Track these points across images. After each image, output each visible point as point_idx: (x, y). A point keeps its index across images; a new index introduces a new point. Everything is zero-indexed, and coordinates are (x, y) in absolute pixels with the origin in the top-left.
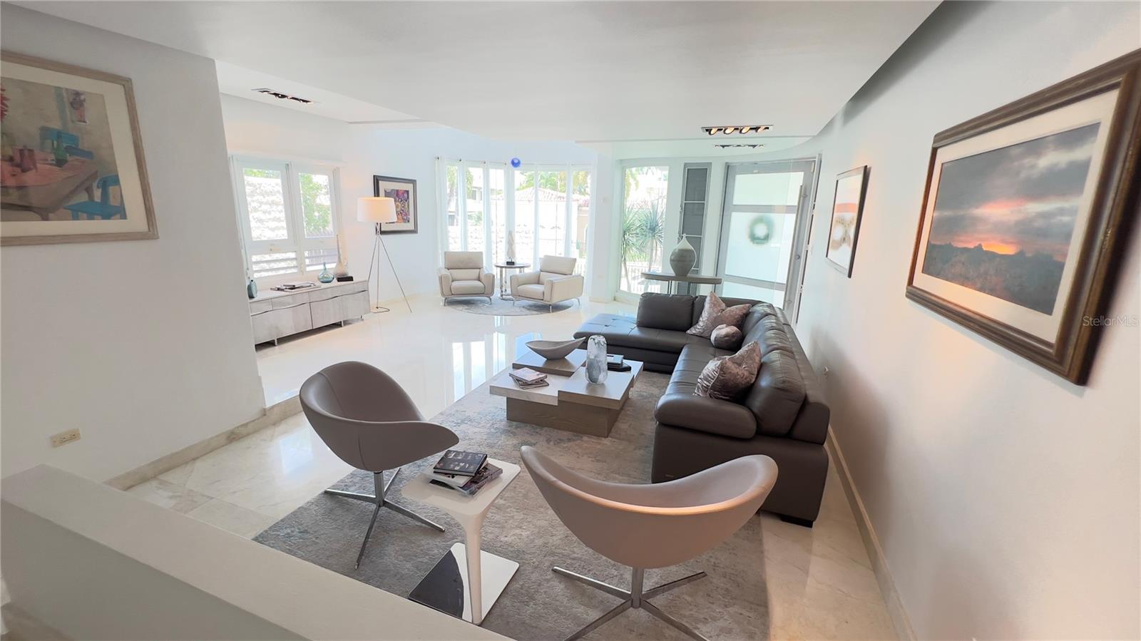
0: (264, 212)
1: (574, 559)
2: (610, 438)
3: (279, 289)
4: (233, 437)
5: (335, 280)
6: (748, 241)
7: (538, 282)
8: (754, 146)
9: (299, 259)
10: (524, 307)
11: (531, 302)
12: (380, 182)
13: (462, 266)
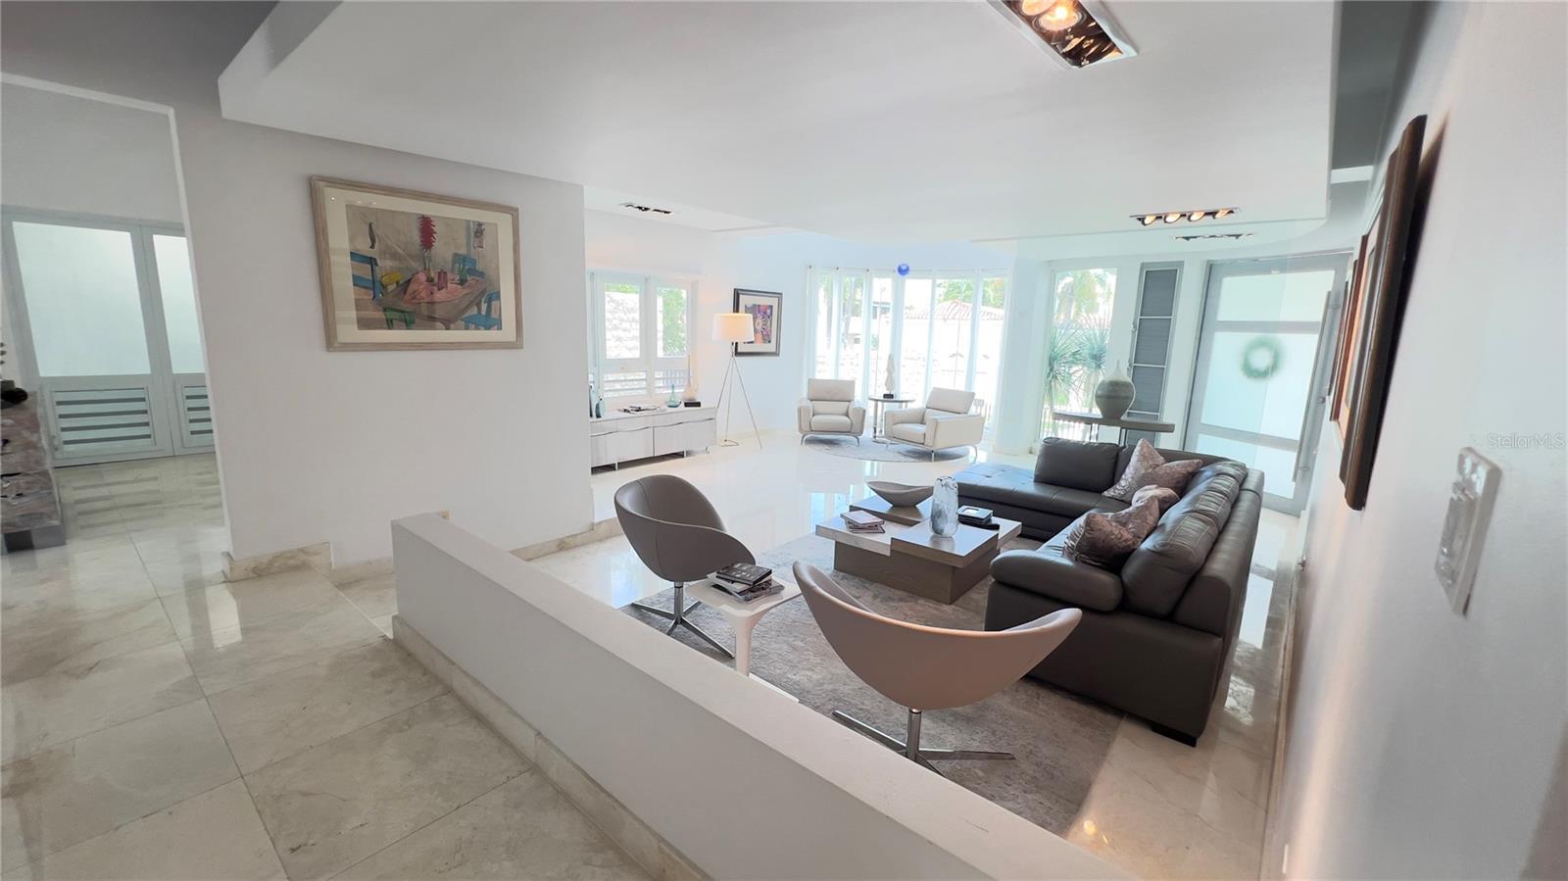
0: (625, 330)
1: (861, 709)
2: (953, 606)
3: (625, 410)
4: (562, 546)
5: (683, 404)
6: (1240, 375)
7: (922, 422)
8: (1237, 236)
9: (650, 380)
10: (899, 453)
11: (911, 447)
12: (741, 296)
13: (828, 398)
